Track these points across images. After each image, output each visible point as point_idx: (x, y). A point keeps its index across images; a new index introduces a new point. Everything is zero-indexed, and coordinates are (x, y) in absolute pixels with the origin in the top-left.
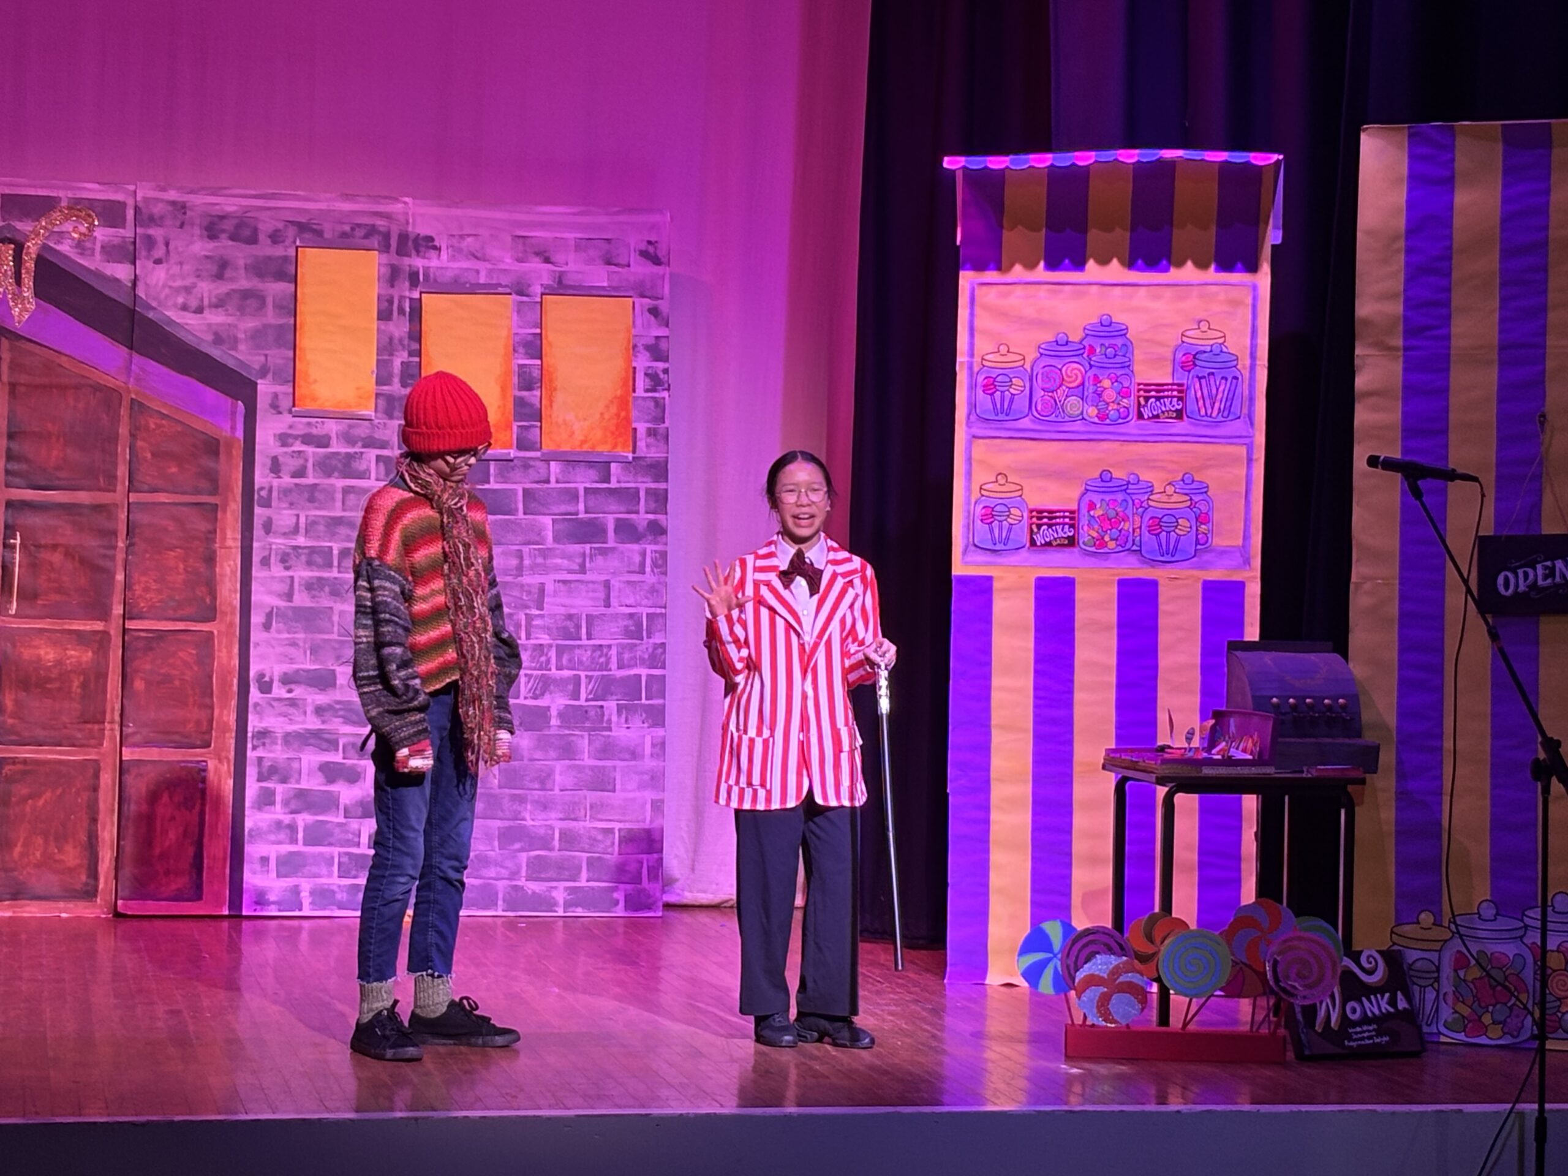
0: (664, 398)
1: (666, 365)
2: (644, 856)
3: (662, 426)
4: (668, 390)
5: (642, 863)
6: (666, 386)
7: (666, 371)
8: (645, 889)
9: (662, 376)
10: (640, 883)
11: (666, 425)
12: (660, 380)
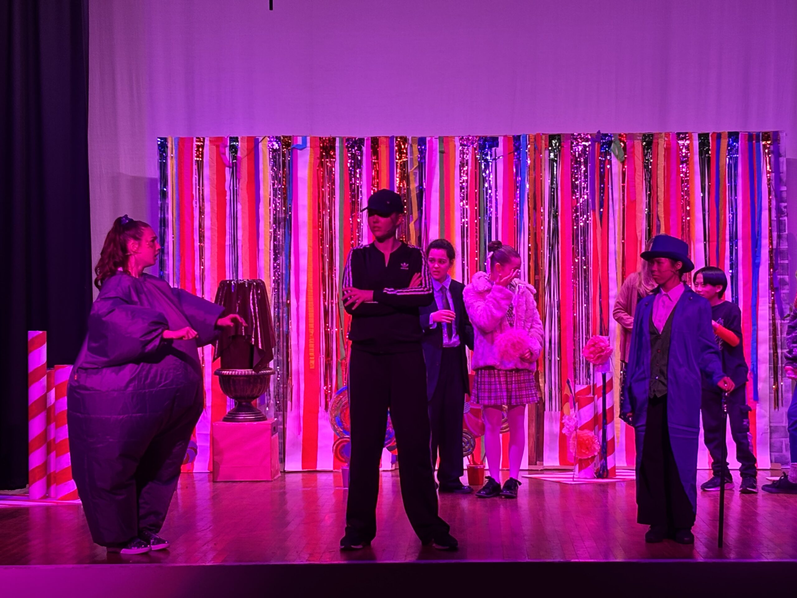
0: (785, 220)
1: (786, 204)
2: (783, 439)
3: (784, 233)
4: (787, 216)
5: (782, 442)
6: (786, 214)
7: (785, 207)
8: (784, 455)
9: (784, 209)
10: (782, 452)
11: (787, 232)
12: (783, 211)
